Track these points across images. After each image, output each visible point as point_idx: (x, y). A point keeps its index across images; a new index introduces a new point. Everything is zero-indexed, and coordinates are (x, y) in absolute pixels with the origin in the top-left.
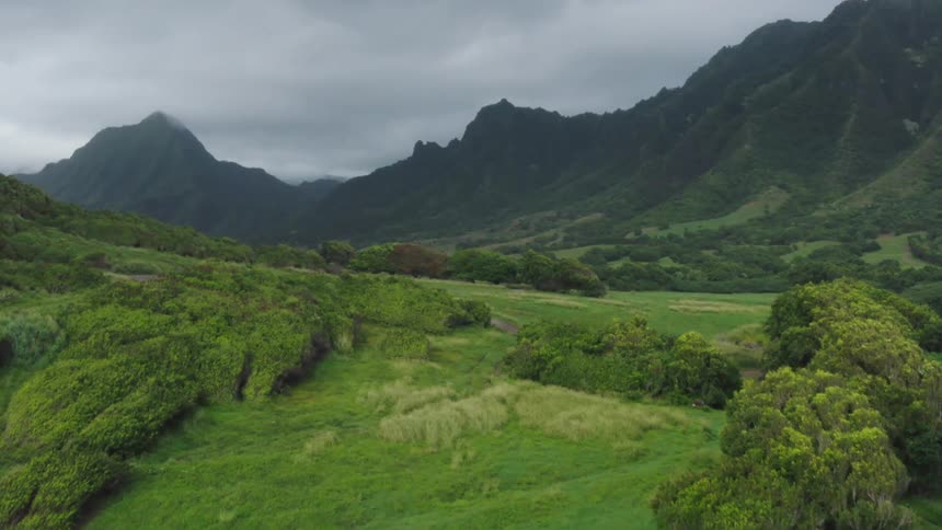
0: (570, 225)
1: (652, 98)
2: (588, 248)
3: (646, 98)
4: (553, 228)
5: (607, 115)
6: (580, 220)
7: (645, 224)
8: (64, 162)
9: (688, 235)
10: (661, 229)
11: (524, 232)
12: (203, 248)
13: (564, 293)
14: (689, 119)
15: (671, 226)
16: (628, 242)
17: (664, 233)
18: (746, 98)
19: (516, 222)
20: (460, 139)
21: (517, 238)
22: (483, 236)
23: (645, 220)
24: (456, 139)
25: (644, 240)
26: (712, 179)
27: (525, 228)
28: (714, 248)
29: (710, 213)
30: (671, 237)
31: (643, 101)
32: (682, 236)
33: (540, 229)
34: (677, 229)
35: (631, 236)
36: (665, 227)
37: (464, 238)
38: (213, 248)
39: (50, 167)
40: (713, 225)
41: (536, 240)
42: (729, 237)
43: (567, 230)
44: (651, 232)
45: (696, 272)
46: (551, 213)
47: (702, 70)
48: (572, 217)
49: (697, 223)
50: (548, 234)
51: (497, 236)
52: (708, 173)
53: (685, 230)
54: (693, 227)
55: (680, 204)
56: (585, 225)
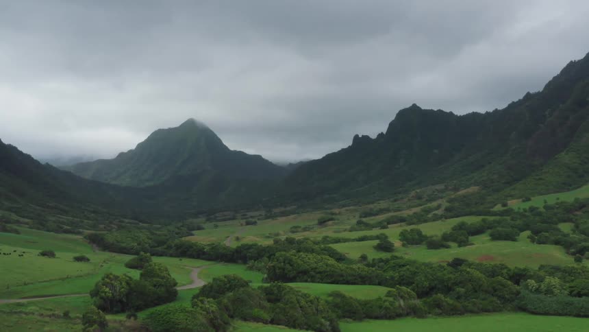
0: (453, 197)
1: (520, 100)
3: (516, 100)
4: (440, 198)
5: (487, 114)
6: (462, 192)
7: (512, 197)
8: (130, 151)
9: (546, 207)
10: (524, 201)
11: (418, 202)
14: (547, 113)
15: (532, 198)
16: (495, 214)
17: (527, 205)
19: (414, 193)
20: (385, 133)
22: (386, 205)
23: (513, 192)
24: (382, 133)
25: (508, 212)
26: (566, 157)
27: (420, 198)
28: (570, 220)
29: (566, 186)
30: (532, 209)
31: (513, 102)
32: (542, 210)
33: (431, 200)
34: (538, 202)
35: (498, 208)
36: (528, 200)
39: (121, 155)
40: (568, 197)
42: (584, 209)
43: (450, 201)
44: (515, 204)
46: (441, 187)
48: (456, 189)
50: (435, 204)
51: (396, 206)
52: (563, 154)
53: (545, 202)
54: (552, 199)
55: (540, 179)
56: (465, 197)
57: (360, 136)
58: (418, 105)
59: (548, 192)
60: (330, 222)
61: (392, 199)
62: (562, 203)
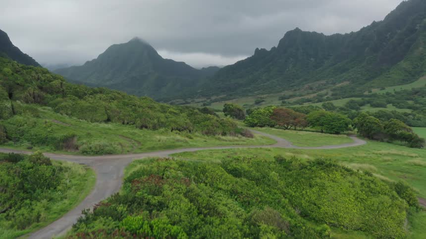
0: (333, 88)
1: (368, 26)
2: (348, 100)
4: (325, 89)
5: (346, 34)
6: (340, 85)
7: (373, 87)
8: (94, 60)
9: (396, 93)
10: (381, 90)
11: (311, 91)
12: (156, 121)
13: (388, 142)
15: (386, 88)
16: (366, 96)
17: (384, 92)
18: (418, 25)
19: (306, 86)
21: (308, 94)
22: (291, 93)
23: (373, 85)
24: (275, 47)
26: (404, 64)
27: (311, 89)
28: (412, 99)
29: (404, 82)
30: (388, 94)
31: (364, 28)
32: (394, 94)
33: (320, 90)
34: (390, 90)
35: (366, 93)
36: (383, 89)
37: (282, 94)
38: (162, 120)
39: (88, 63)
40: (408, 87)
41: (318, 95)
42: (418, 94)
43: (333, 90)
44: (375, 91)
45: (421, 115)
46: (324, 82)
47: (392, 12)
48: (334, 84)
49: (400, 86)
50: (323, 92)
51: (298, 93)
52: (402, 62)
53: (394, 90)
54: (398, 88)
55: (389, 77)
56: (341, 88)
57: (260, 49)
58: (299, 28)
59: (394, 85)
60: (264, 103)
61: (293, 90)
62: (404, 90)
